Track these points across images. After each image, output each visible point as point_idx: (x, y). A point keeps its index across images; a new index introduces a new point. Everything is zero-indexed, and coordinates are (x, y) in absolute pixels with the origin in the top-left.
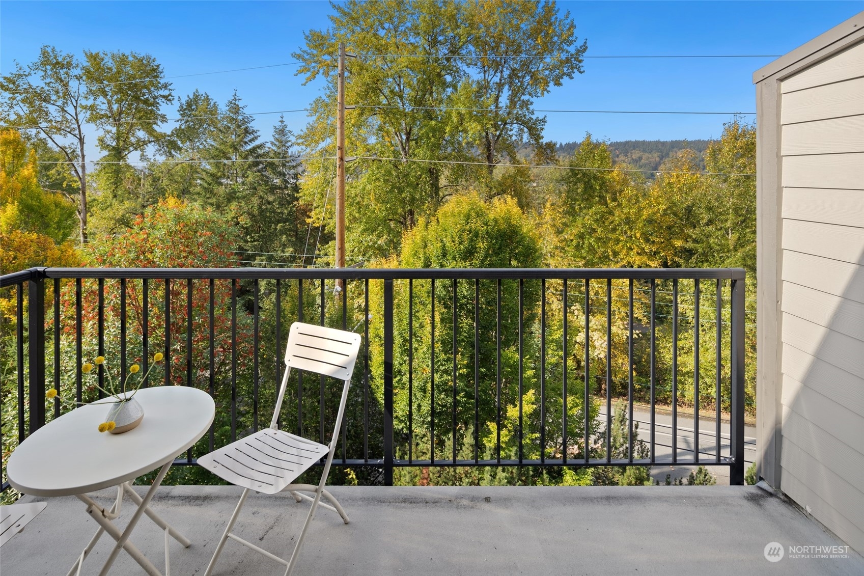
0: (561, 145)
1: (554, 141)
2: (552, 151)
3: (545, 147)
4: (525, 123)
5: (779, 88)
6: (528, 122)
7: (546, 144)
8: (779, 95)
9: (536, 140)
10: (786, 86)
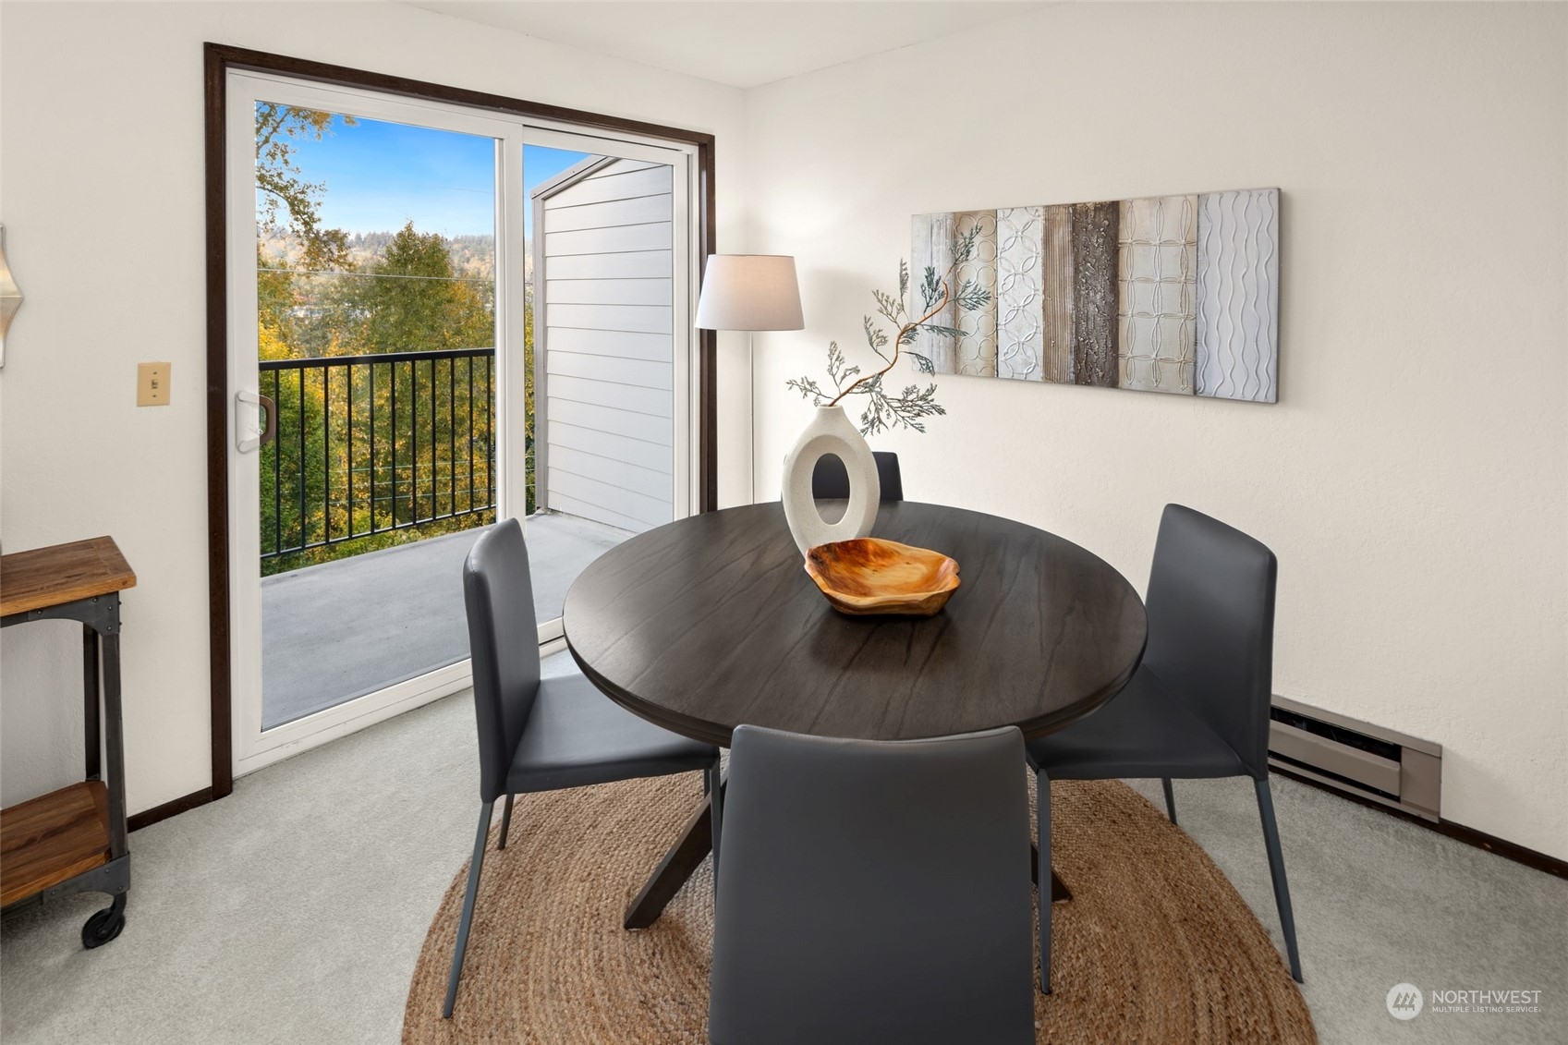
0: (358, 237)
1: (344, 231)
2: (340, 248)
3: (325, 238)
4: (281, 189)
5: (543, 206)
6: (286, 187)
7: (327, 233)
8: (544, 211)
9: (306, 223)
10: (549, 204)
